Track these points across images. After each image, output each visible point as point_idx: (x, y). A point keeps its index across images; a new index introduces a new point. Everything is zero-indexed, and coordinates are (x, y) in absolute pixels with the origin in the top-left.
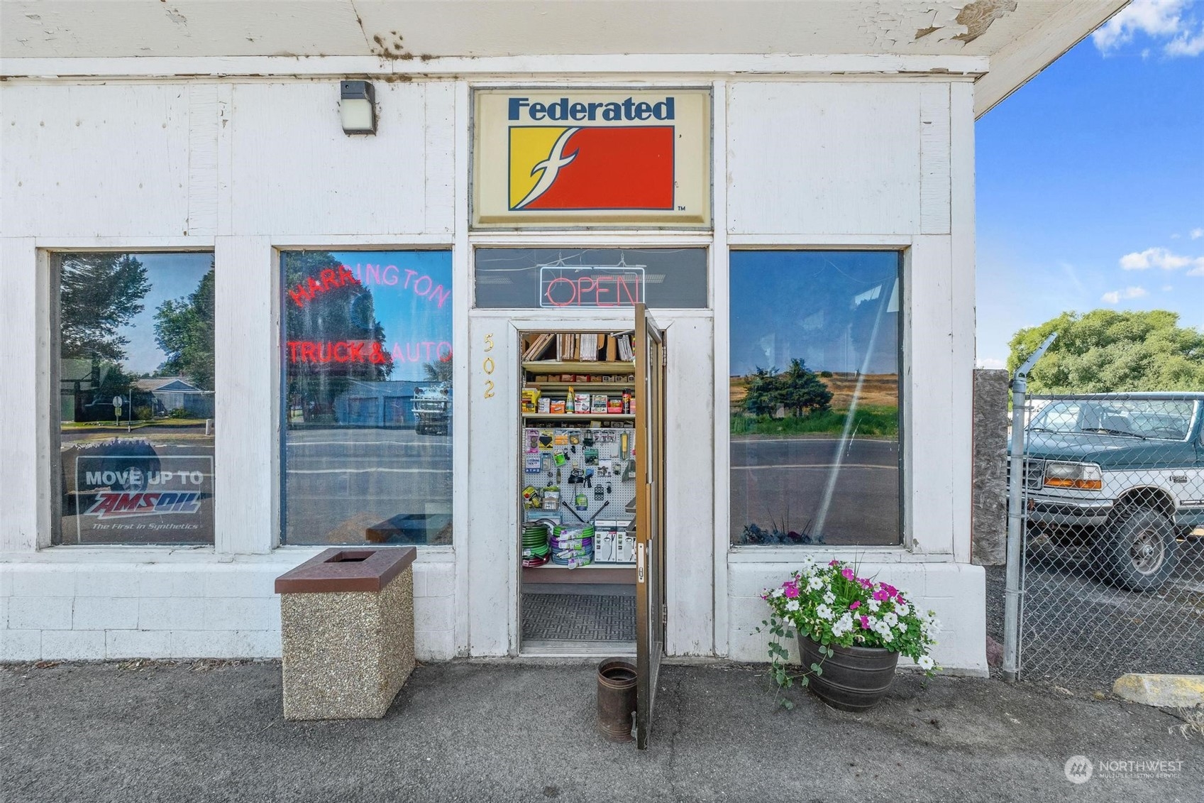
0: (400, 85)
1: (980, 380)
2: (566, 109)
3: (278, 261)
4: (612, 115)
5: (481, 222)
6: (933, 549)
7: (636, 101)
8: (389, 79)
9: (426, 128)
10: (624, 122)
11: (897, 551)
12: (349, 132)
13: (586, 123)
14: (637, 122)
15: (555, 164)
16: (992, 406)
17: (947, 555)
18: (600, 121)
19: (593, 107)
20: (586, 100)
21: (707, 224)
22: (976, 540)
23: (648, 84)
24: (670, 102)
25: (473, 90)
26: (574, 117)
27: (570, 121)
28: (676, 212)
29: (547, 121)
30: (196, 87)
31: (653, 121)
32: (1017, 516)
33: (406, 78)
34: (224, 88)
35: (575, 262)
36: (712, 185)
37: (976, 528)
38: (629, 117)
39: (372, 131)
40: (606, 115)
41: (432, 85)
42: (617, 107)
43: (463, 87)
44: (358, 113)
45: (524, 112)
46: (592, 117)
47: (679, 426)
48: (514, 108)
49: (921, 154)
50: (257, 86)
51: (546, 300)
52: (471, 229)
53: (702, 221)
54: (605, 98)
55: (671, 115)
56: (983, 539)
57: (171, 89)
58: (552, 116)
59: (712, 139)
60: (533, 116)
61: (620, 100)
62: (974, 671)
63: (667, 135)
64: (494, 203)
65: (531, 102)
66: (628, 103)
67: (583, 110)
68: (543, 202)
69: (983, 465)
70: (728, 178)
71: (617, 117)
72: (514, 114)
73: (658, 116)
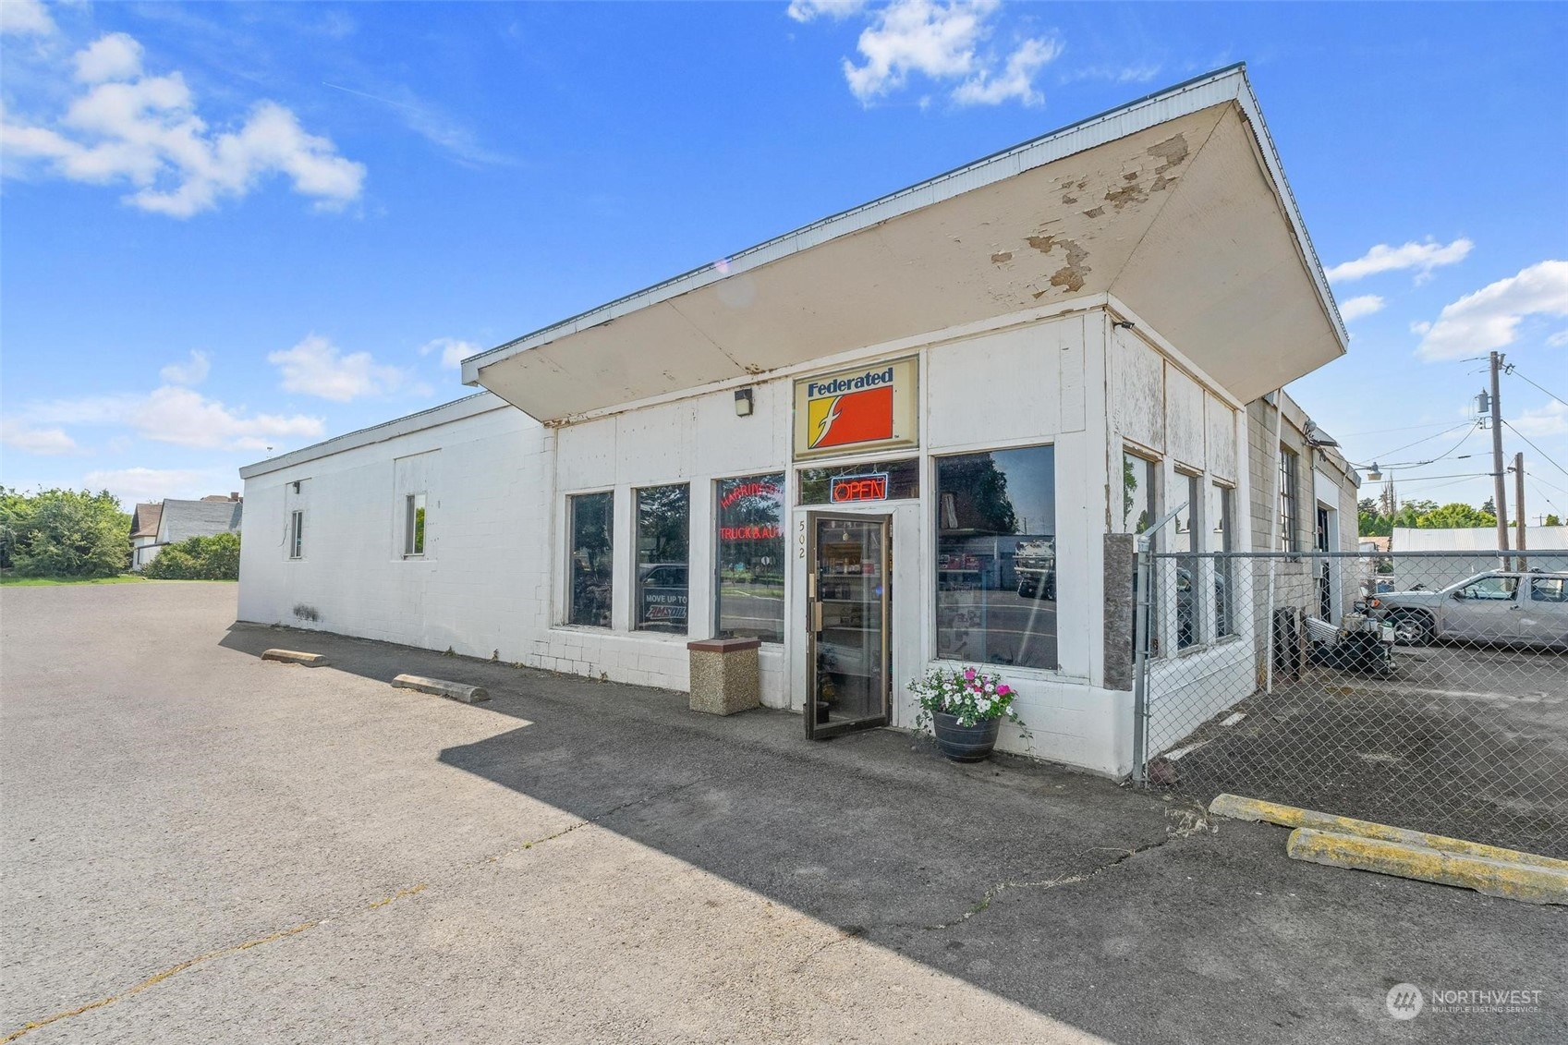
0: (763, 386)
1: (1109, 542)
2: (837, 386)
3: (715, 486)
4: (859, 384)
5: (798, 456)
6: (1073, 673)
7: (872, 374)
8: (758, 383)
9: (774, 407)
10: (866, 388)
11: (1049, 673)
12: (741, 416)
13: (846, 392)
14: (872, 387)
15: (831, 418)
16: (1118, 562)
17: (1085, 679)
18: (853, 390)
19: (850, 382)
20: (845, 379)
21: (916, 444)
22: (1108, 668)
23: (883, 360)
24: (891, 370)
25: (795, 381)
26: (840, 390)
27: (838, 393)
28: (894, 439)
29: (827, 394)
30: (685, 403)
31: (881, 384)
32: (1140, 652)
33: (765, 382)
34: (694, 401)
35: (850, 473)
36: (918, 418)
37: (1107, 658)
38: (868, 384)
39: (751, 412)
40: (856, 386)
41: (777, 383)
42: (862, 379)
43: (790, 381)
44: (744, 404)
45: (816, 391)
46: (849, 388)
47: (901, 576)
48: (811, 388)
49: (1061, 373)
50: (706, 397)
51: (834, 498)
52: (793, 461)
53: (911, 442)
54: (855, 376)
55: (891, 379)
56: (1113, 668)
57: (676, 405)
58: (829, 392)
59: (918, 387)
60: (820, 393)
61: (863, 375)
62: (1101, 772)
63: (887, 394)
64: (802, 448)
65: (819, 385)
66: (868, 376)
67: (845, 384)
68: (825, 443)
69: (1112, 609)
70: (928, 412)
71: (862, 385)
72: (811, 394)
73: (884, 381)
